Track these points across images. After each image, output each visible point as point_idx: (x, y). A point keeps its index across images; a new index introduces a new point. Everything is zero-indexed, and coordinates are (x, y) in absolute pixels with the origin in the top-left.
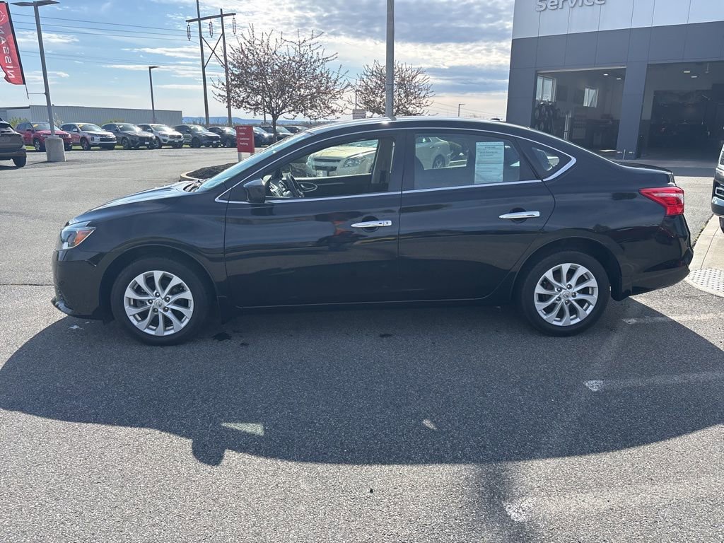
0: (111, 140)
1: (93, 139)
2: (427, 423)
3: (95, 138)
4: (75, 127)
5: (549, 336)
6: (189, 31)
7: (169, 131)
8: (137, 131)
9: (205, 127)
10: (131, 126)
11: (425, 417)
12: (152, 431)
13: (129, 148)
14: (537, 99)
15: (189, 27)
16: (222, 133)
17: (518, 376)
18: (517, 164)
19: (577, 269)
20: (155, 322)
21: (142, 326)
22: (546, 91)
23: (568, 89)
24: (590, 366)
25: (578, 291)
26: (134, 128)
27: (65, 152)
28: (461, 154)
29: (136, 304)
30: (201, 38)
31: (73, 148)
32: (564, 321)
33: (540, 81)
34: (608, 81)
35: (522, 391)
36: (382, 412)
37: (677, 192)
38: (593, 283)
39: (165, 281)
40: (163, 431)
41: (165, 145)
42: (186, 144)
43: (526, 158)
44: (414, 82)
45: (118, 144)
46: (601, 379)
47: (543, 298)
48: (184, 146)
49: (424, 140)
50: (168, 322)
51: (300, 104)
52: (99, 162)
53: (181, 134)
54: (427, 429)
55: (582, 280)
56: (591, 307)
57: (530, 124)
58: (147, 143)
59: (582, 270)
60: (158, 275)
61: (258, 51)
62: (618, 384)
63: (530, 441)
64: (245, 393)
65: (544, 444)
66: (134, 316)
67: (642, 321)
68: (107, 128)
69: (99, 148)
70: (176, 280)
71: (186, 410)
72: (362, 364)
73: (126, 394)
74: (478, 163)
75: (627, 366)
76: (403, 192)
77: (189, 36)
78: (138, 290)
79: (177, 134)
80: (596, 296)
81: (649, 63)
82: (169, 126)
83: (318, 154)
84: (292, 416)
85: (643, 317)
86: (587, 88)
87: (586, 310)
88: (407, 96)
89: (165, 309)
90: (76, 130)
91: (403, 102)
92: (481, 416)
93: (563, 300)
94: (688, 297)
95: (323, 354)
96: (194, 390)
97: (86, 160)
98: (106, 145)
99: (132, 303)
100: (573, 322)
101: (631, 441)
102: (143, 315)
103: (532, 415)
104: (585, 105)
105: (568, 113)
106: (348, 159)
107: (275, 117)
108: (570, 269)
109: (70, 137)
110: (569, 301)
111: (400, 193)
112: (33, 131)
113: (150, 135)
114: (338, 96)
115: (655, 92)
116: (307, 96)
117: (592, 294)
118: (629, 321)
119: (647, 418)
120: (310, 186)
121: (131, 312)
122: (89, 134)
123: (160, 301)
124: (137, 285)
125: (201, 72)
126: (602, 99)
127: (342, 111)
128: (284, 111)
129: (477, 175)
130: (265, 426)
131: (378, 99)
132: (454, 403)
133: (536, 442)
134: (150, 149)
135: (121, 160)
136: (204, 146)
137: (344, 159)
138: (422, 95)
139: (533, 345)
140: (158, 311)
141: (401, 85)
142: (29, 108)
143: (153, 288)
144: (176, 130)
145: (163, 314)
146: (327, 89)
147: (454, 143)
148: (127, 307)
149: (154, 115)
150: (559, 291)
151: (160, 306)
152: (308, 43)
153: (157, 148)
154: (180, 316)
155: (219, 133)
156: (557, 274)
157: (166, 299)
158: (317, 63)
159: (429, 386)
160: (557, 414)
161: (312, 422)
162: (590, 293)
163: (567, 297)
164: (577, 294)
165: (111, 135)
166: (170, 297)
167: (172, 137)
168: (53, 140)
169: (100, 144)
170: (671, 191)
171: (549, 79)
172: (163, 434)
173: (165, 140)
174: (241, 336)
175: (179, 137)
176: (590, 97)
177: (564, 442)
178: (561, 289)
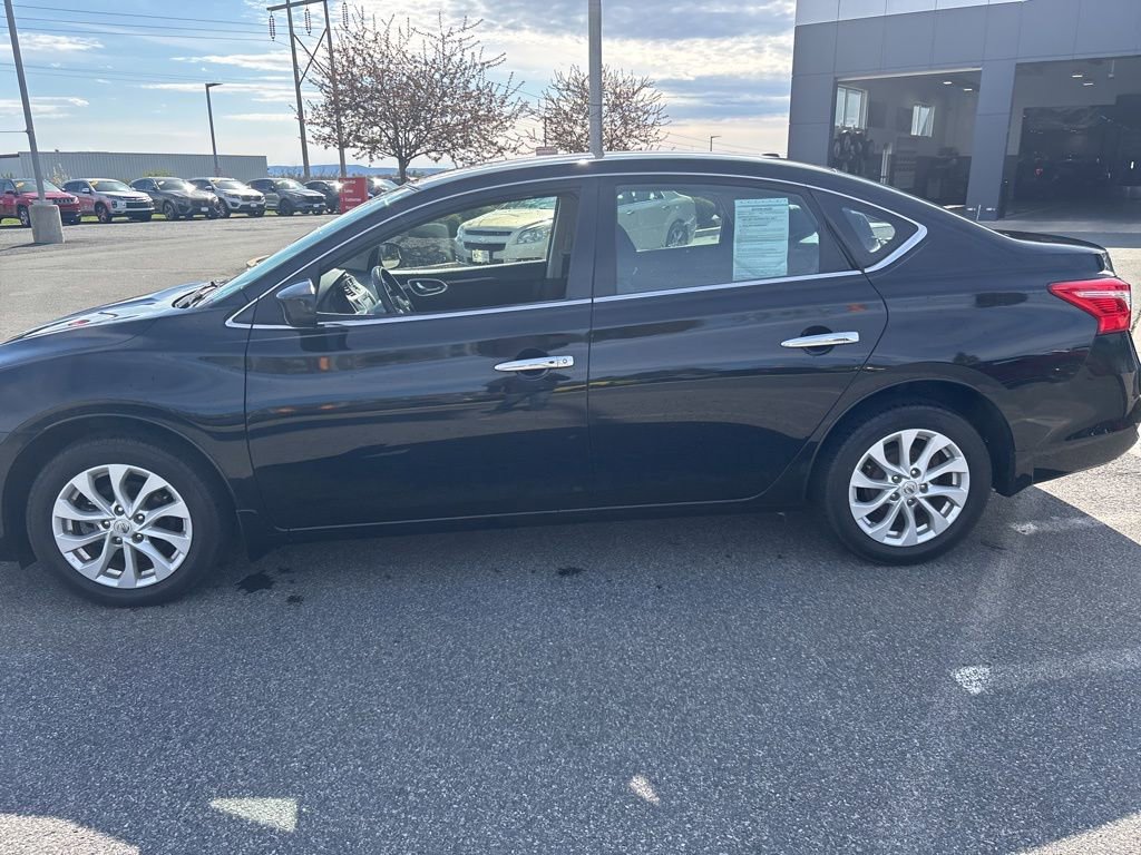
0: (145, 205)
1: (115, 205)
2: (640, 785)
3: (119, 202)
4: (86, 185)
5: (878, 565)
6: (272, 26)
7: (242, 189)
8: (189, 190)
9: (301, 181)
10: (180, 182)
11: (636, 771)
12: (61, 823)
13: (176, 218)
14: (836, 124)
15: (272, 19)
16: (328, 191)
17: (821, 660)
18: (814, 239)
19: (929, 438)
20: (117, 561)
21: (92, 570)
22: (851, 112)
23: (886, 107)
24: (959, 633)
25: (932, 482)
26: (182, 184)
27: (62, 228)
28: (715, 217)
29: (78, 529)
30: (292, 35)
31: (83, 219)
32: (905, 535)
33: (841, 95)
34: (950, 93)
35: (832, 697)
36: (549, 760)
37: (1119, 287)
38: (959, 465)
39: (133, 484)
40: (82, 825)
41: (236, 212)
42: (270, 209)
43: (829, 227)
44: (635, 100)
45: (157, 211)
46: (984, 664)
47: (864, 495)
48: (266, 213)
49: (652, 196)
50: (143, 563)
51: (444, 140)
52: (119, 242)
53: (261, 194)
54: (638, 800)
55: (940, 458)
56: (956, 511)
57: (826, 162)
58: (206, 209)
59: (939, 441)
60: (117, 472)
61: (371, 52)
62: (1021, 675)
63: (854, 830)
64: (275, 717)
65: (884, 838)
66: (75, 552)
67: (1047, 527)
68: (139, 186)
69: (127, 218)
70: (155, 482)
71: (143, 768)
72: (518, 639)
73: (32, 727)
74: (739, 241)
75: (1033, 632)
76: (596, 300)
77: (273, 33)
78: (81, 503)
79: (255, 193)
80: (965, 488)
81: (1019, 61)
82: (242, 181)
83: (475, 223)
84: (363, 776)
85: (1048, 519)
86: (917, 105)
87: (945, 515)
88: (625, 123)
89: (137, 538)
90: (87, 190)
91: (619, 133)
92: (750, 763)
93: (902, 498)
94: (1121, 475)
95: (444, 618)
96: (173, 713)
97: (100, 239)
98: (138, 214)
99: (70, 527)
100: (922, 539)
101: (1061, 821)
102: (94, 549)
103: (853, 756)
104: (914, 133)
105: (886, 146)
106: (524, 230)
107: (404, 162)
108: (916, 440)
109: (76, 201)
110: (914, 500)
111: (589, 301)
112: (16, 195)
113: (210, 196)
114: (508, 124)
115: (1025, 110)
116: (455, 125)
117: (958, 486)
118: (1024, 528)
119: (1086, 758)
120: (434, 285)
121: (66, 544)
122: (108, 196)
123: (124, 521)
124: (76, 495)
125: (295, 93)
126: (940, 122)
127: (515, 149)
128: (418, 151)
129: (738, 263)
130: (300, 805)
131: (578, 130)
132: (695, 730)
133: (865, 833)
134: (210, 219)
135: (157, 239)
136: (299, 213)
137: (517, 230)
138: (650, 122)
139: (848, 586)
140: (121, 542)
141: (614, 107)
142: (18, 156)
143: (109, 497)
144: (253, 188)
145: (131, 546)
146: (489, 112)
147: (703, 200)
148: (59, 536)
149: (216, 163)
150: (897, 482)
151: (125, 532)
152: (456, 37)
153: (222, 218)
154: (167, 550)
155: (323, 191)
156: (893, 450)
157: (137, 518)
158: (471, 72)
159: (647, 689)
160: (903, 753)
161: (402, 792)
162: (954, 483)
163: (912, 491)
164: (930, 486)
165: (145, 197)
166: (145, 513)
167: (247, 198)
168: (42, 207)
169: (127, 212)
170: (1108, 287)
171: (856, 91)
172: (82, 831)
173: (234, 204)
174: (292, 582)
175: (258, 198)
176: (922, 120)
177: (923, 831)
178: (900, 477)
